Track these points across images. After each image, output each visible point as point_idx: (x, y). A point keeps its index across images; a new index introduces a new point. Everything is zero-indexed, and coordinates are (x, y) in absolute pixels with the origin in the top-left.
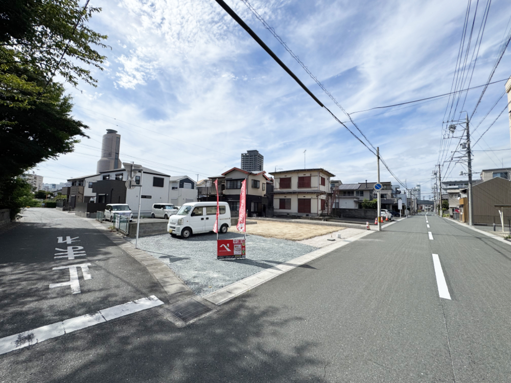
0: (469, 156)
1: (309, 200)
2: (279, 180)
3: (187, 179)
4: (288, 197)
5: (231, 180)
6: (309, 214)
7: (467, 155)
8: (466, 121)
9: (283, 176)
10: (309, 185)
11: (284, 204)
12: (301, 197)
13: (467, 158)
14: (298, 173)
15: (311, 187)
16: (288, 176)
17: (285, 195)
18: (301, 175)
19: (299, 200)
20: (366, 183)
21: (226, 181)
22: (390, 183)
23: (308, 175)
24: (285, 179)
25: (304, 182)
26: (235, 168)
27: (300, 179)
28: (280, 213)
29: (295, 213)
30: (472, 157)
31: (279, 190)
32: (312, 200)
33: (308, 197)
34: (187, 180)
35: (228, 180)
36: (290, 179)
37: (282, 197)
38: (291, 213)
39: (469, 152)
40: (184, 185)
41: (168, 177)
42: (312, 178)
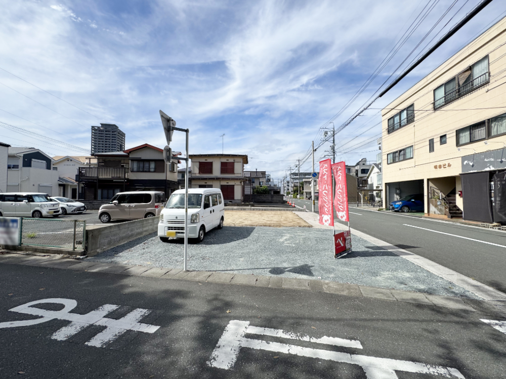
2: (198, 164)
3: (38, 153)
4: (209, 183)
5: (139, 160)
6: (232, 201)
7: (333, 154)
8: (332, 130)
9: (203, 160)
10: (232, 172)
12: (224, 183)
13: (332, 156)
14: (220, 158)
15: (234, 174)
16: (209, 160)
17: (206, 181)
18: (224, 160)
20: (256, 172)
21: (130, 161)
22: (265, 172)
23: (231, 160)
24: (205, 163)
25: (227, 167)
26: (146, 144)
27: (223, 164)
30: (335, 156)
31: (198, 175)
32: (235, 186)
34: (39, 155)
35: (133, 160)
36: (211, 164)
37: (202, 183)
39: (334, 153)
40: (33, 163)
41: (6, 148)
42: (235, 164)
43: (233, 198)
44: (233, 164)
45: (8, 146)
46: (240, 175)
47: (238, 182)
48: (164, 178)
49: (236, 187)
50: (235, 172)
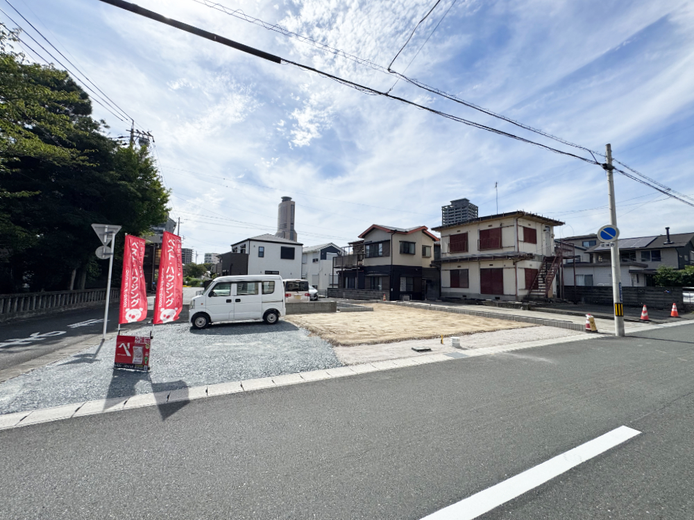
1: (500, 271)
3: (332, 246)
4: (464, 266)
5: (370, 244)
6: (501, 296)
9: (455, 232)
11: (459, 278)
14: (478, 223)
16: (462, 231)
19: (483, 271)
20: (668, 235)
21: (364, 247)
23: (496, 225)
26: (374, 225)
27: (482, 233)
28: (452, 293)
29: (476, 294)
31: (449, 255)
33: (497, 265)
34: (332, 249)
35: (367, 245)
36: (465, 236)
37: (454, 267)
38: (469, 294)
40: (328, 256)
41: (300, 246)
42: (503, 230)
43: (501, 292)
44: (499, 231)
45: (302, 245)
46: (512, 250)
47: (509, 263)
48: (389, 263)
49: (505, 272)
50: (504, 244)
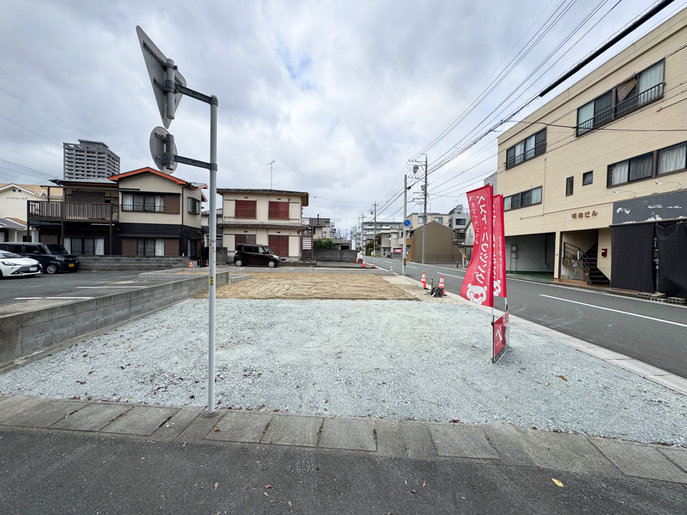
0: (426, 199)
1: (286, 238)
2: (234, 203)
5: (136, 194)
6: (286, 258)
8: (425, 163)
9: (242, 198)
10: (286, 216)
12: (274, 233)
13: (423, 200)
14: (268, 195)
15: (289, 219)
16: (251, 199)
17: (246, 230)
18: (274, 199)
19: (271, 238)
20: (318, 219)
21: (120, 194)
22: (329, 219)
23: (284, 200)
24: (245, 202)
25: (279, 209)
30: (428, 199)
31: (233, 220)
32: (290, 238)
33: (284, 233)
35: (126, 193)
36: (254, 203)
37: (240, 232)
39: (426, 195)
42: (290, 205)
43: (287, 255)
44: (286, 205)
46: (297, 222)
47: (294, 233)
48: (179, 223)
50: (290, 217)
